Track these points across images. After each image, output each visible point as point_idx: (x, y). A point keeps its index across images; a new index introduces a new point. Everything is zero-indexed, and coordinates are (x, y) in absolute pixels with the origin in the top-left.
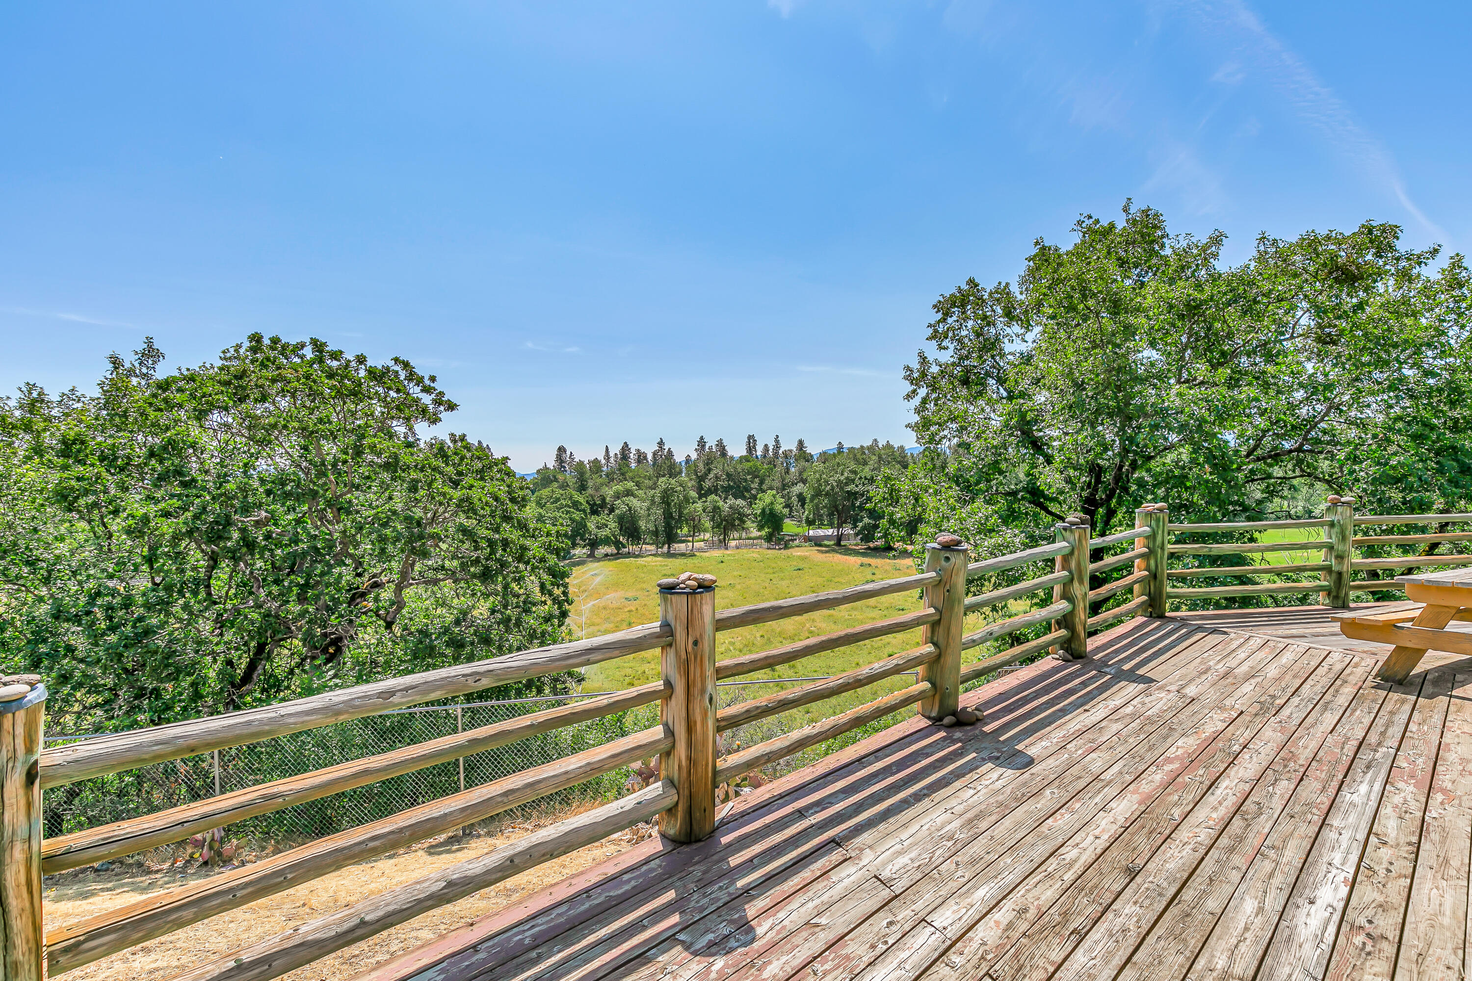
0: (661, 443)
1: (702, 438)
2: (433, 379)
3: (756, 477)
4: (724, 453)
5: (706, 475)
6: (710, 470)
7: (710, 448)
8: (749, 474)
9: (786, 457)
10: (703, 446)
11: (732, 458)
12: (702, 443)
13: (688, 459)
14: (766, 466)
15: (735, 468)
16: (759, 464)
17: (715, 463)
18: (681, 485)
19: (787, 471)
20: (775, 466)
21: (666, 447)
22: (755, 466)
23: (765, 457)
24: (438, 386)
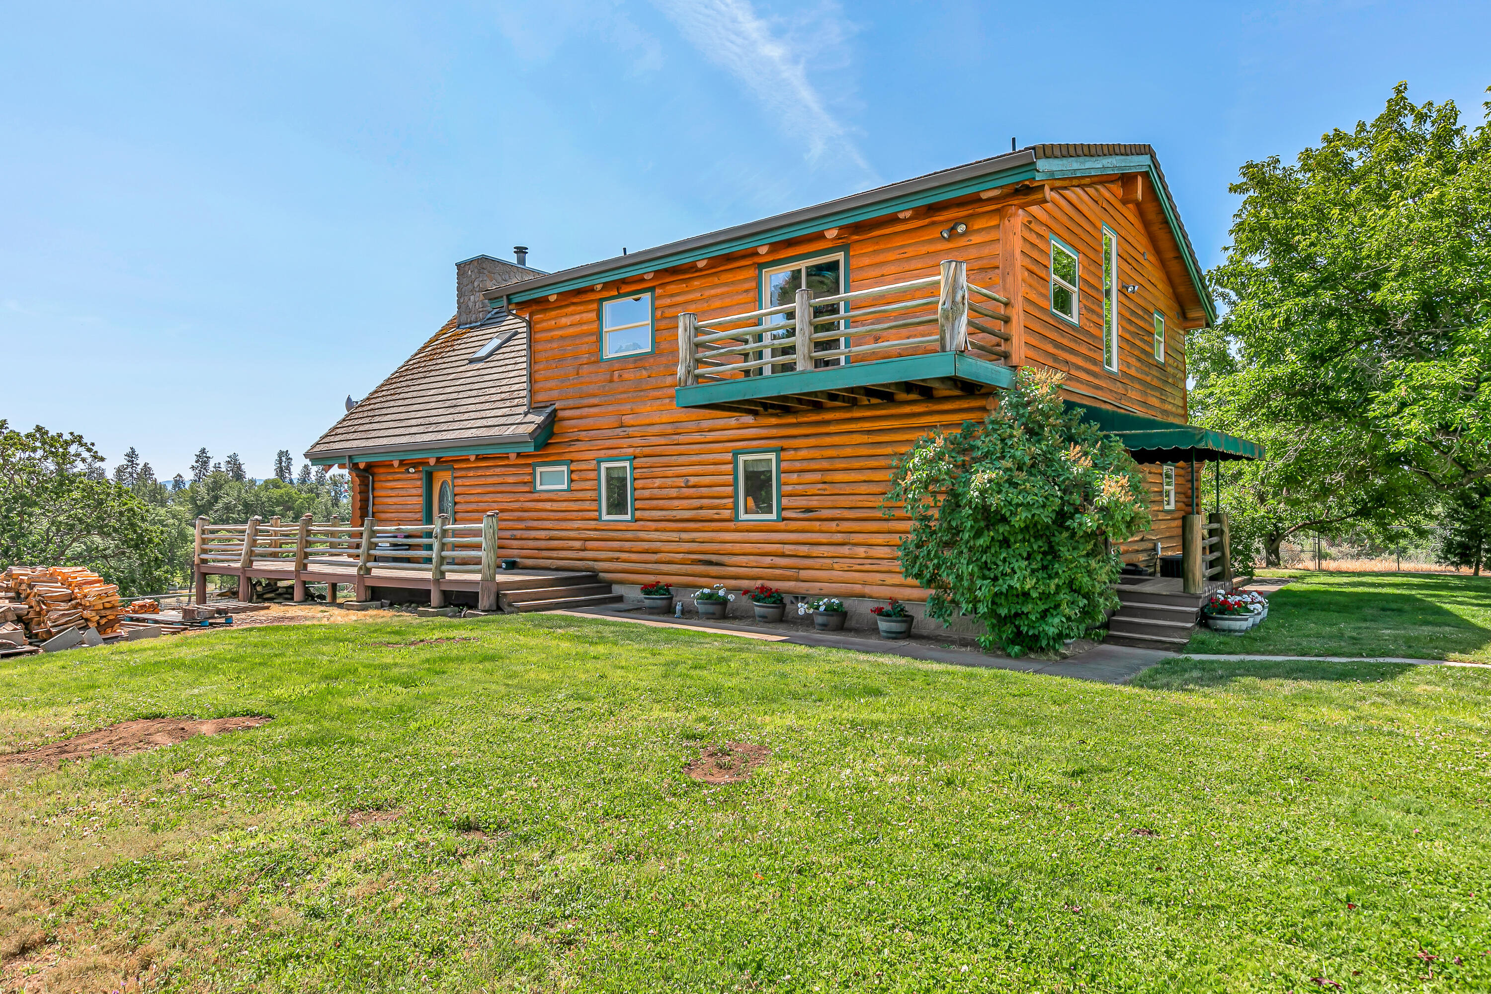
0: (132, 456)
1: (203, 451)
2: (93, 444)
3: (289, 509)
4: (238, 475)
5: (211, 504)
6: (216, 498)
7: (217, 467)
8: (278, 503)
9: (335, 483)
10: (205, 464)
11: (253, 482)
12: (203, 458)
13: (178, 482)
14: (304, 495)
15: (257, 495)
16: (293, 491)
17: (226, 487)
18: (174, 517)
19: (336, 503)
20: (318, 495)
21: (141, 462)
22: (288, 494)
23: (303, 481)
24: (95, 449)
